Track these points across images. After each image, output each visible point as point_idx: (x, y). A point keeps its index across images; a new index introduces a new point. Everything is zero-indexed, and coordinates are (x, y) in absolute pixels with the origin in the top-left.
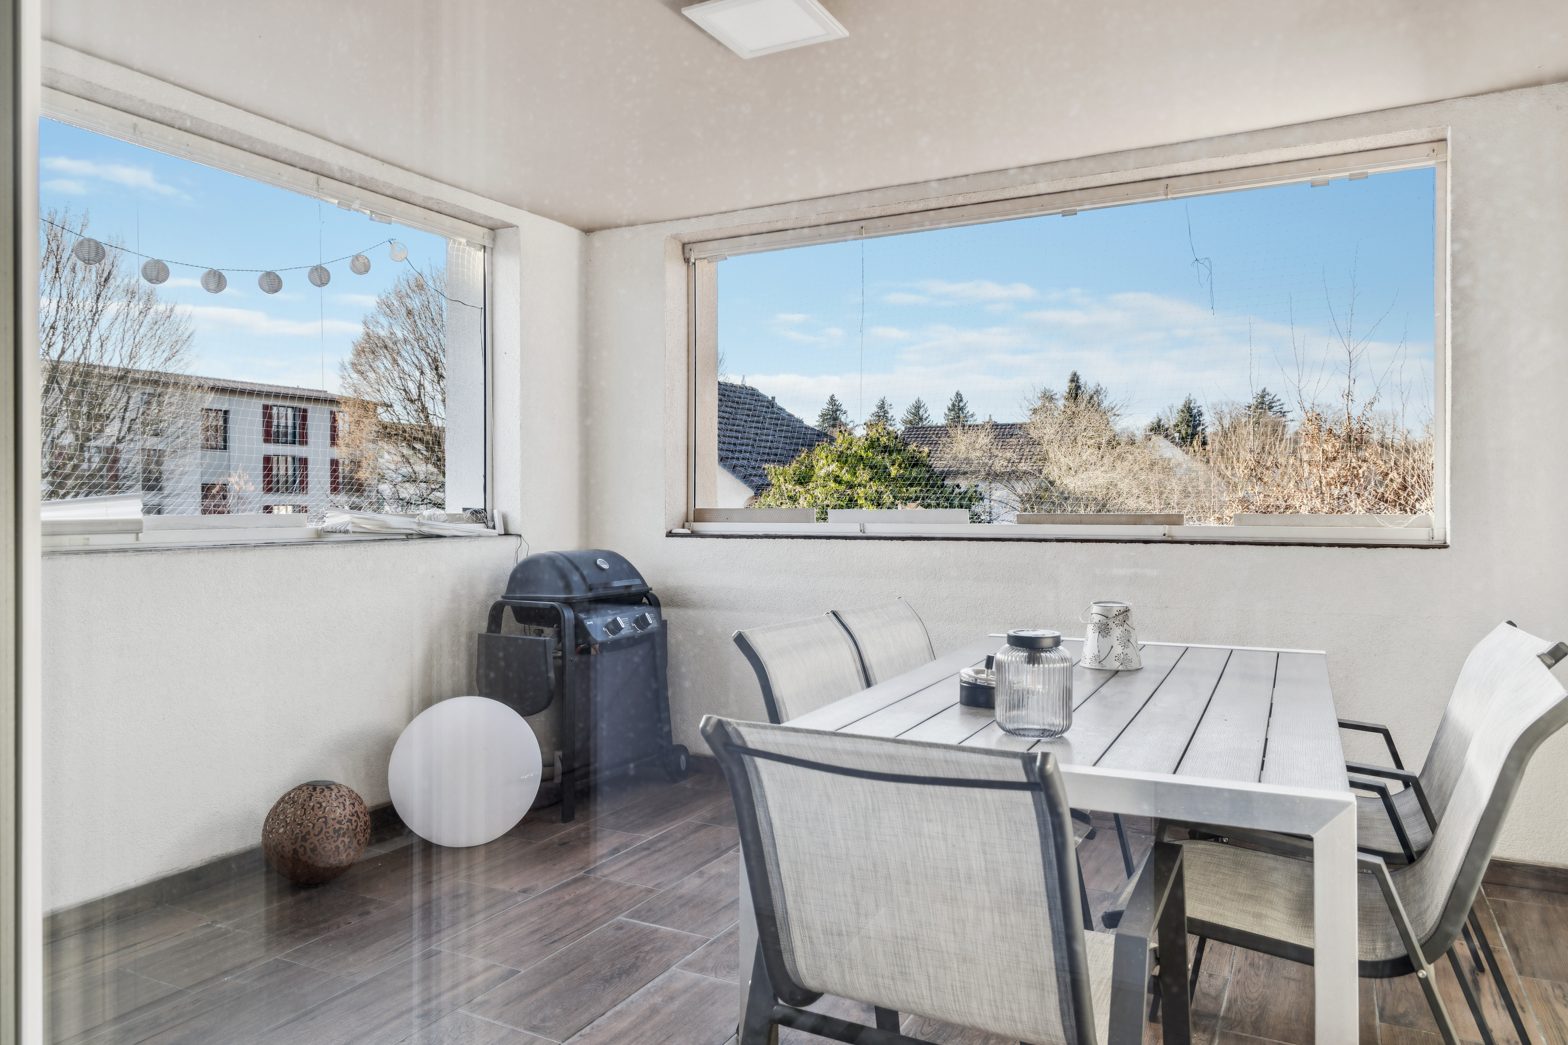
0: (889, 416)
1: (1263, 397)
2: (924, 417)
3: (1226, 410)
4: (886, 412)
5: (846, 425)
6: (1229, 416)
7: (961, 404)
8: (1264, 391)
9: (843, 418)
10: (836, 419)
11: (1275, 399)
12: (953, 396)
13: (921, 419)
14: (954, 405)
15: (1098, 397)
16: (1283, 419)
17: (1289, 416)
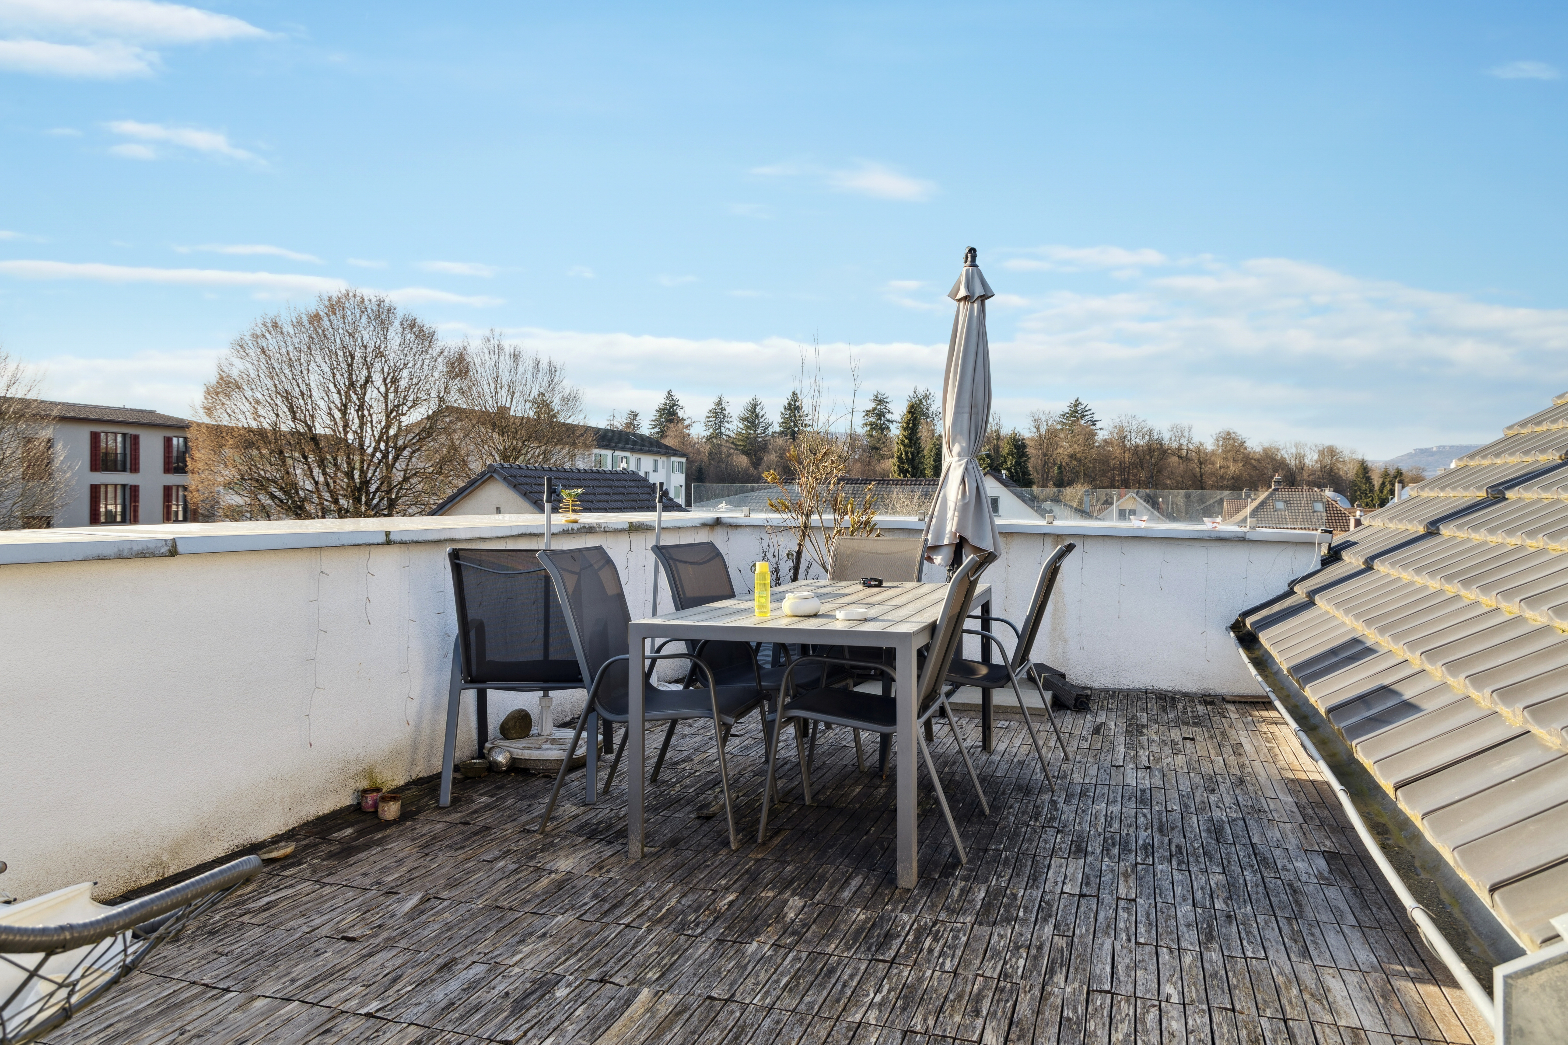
0: (726, 413)
1: (1076, 406)
2: (761, 415)
3: (1043, 419)
4: (723, 409)
5: (683, 420)
6: (1045, 423)
7: (797, 404)
8: (1077, 400)
9: (680, 414)
10: (674, 414)
11: (1087, 409)
12: (789, 395)
13: (757, 416)
14: (790, 404)
15: (926, 401)
16: (1094, 427)
17: (1099, 425)
